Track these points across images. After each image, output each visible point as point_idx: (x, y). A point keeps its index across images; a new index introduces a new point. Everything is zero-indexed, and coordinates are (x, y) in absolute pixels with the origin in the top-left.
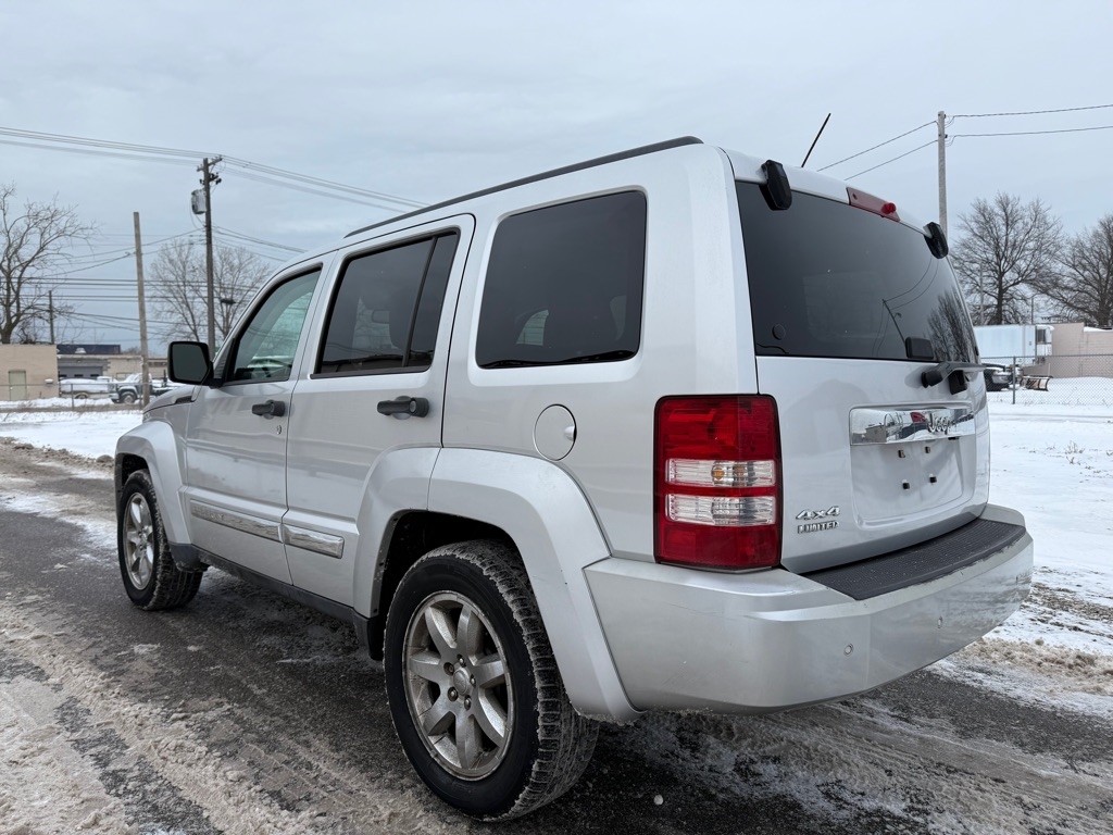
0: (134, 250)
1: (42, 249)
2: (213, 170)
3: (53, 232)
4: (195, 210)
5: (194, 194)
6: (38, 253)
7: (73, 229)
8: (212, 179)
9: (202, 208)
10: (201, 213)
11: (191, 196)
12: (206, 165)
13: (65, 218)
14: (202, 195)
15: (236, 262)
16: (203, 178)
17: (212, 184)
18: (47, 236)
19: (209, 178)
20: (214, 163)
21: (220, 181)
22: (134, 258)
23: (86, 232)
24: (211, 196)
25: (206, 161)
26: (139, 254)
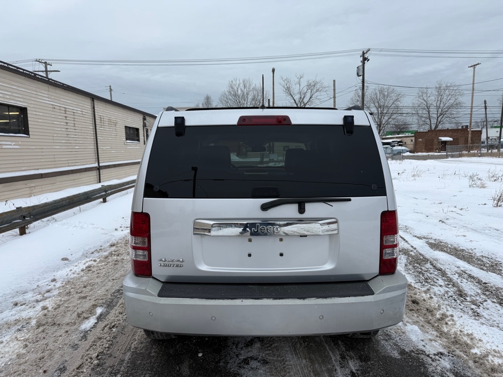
0: (333, 96)
1: (311, 98)
2: (366, 56)
3: (315, 90)
4: (358, 75)
5: (358, 68)
6: (309, 99)
7: (321, 89)
8: (365, 60)
9: (361, 73)
10: (360, 76)
11: (356, 69)
12: (364, 53)
13: (319, 84)
14: (361, 68)
15: (386, 93)
16: (362, 60)
17: (366, 62)
18: (313, 92)
19: (365, 59)
20: (366, 53)
21: (369, 60)
22: (333, 100)
23: (326, 89)
24: (365, 67)
25: (363, 52)
26: (334, 97)
